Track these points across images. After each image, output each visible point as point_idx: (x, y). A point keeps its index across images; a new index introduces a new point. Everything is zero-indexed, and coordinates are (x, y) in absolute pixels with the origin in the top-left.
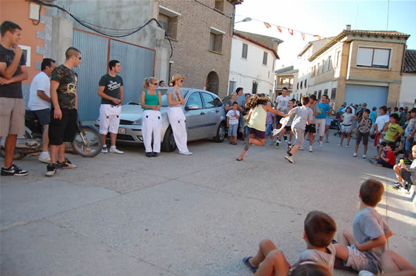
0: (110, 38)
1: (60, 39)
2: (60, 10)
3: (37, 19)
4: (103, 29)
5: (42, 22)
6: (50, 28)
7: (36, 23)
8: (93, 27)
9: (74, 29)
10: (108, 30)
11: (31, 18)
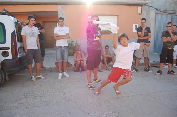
0: (172, 14)
1: (150, 19)
2: (149, 7)
3: (141, 12)
4: (168, 11)
5: (143, 13)
6: (146, 15)
7: (140, 14)
8: (163, 11)
9: (155, 14)
10: (170, 11)
11: (138, 12)
